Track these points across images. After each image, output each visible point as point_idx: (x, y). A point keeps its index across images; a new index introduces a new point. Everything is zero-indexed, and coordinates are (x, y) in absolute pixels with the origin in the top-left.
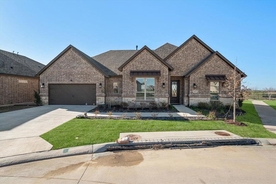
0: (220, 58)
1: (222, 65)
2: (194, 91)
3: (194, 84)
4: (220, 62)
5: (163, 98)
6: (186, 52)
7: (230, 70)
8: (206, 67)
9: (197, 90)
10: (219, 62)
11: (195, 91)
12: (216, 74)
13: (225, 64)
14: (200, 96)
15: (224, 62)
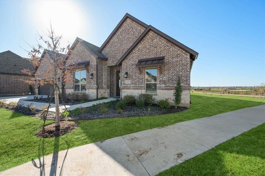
0: (156, 35)
1: (160, 43)
2: (126, 81)
3: (127, 73)
4: (157, 40)
5: (92, 90)
6: (120, 37)
7: (171, 49)
8: (139, 49)
9: (129, 80)
10: (155, 40)
11: (128, 82)
12: (153, 56)
13: (164, 41)
14: (132, 88)
15: (162, 38)
